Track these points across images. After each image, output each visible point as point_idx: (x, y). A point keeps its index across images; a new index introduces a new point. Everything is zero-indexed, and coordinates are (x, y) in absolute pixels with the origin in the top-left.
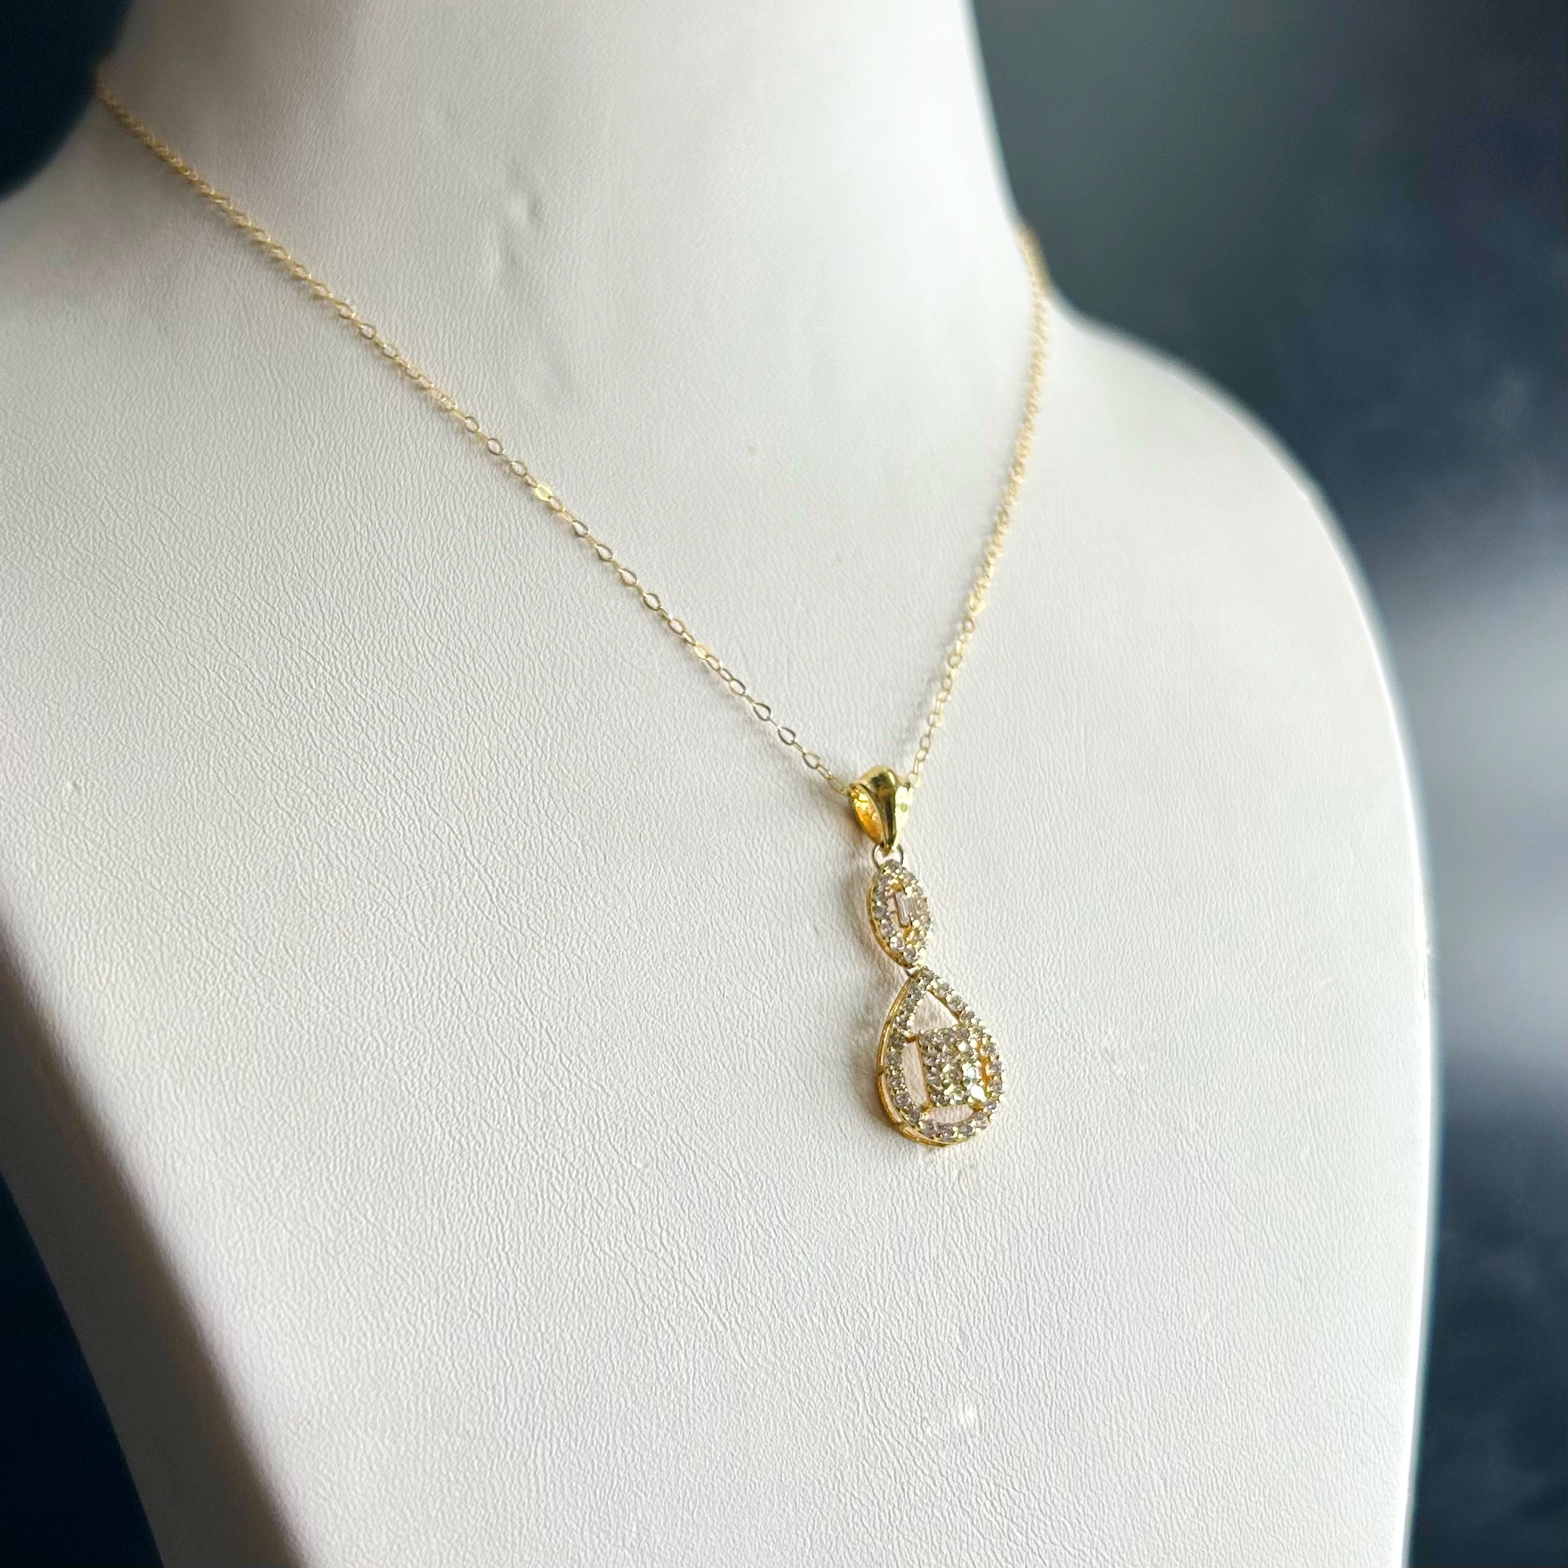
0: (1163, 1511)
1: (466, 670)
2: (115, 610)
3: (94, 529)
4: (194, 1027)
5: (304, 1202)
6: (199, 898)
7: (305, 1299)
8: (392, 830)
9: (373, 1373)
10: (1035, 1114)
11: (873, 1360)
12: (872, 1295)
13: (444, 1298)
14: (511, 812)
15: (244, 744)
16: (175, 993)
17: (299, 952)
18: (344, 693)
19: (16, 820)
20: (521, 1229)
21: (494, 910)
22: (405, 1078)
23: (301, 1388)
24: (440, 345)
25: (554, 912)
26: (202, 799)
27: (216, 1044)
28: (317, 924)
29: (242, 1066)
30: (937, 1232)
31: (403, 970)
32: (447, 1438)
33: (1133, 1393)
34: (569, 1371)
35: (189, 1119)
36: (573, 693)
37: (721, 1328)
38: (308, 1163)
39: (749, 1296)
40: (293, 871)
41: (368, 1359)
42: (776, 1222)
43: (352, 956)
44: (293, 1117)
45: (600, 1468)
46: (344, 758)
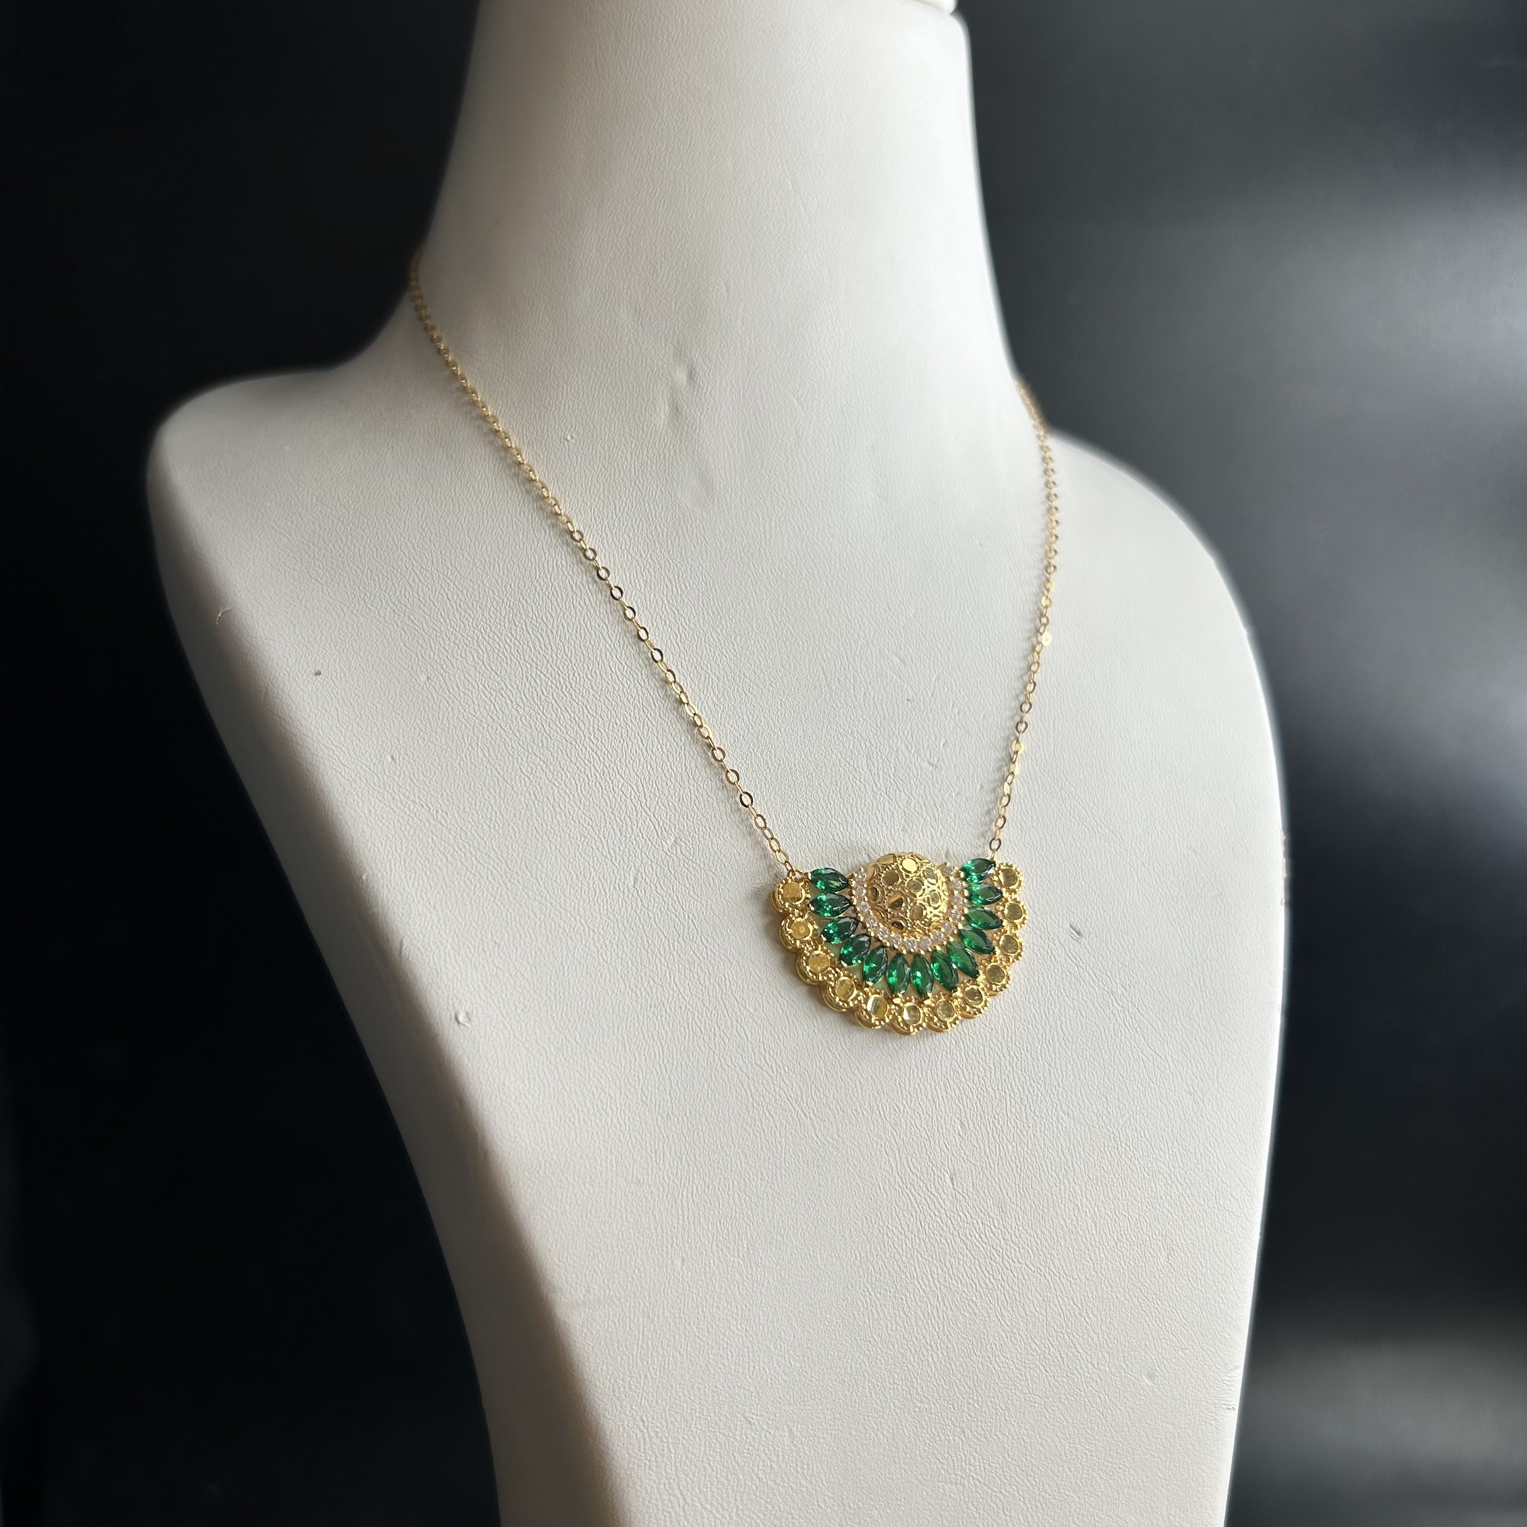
0: (1094, 1243)
1: (643, 684)
3: (405, 589)
4: (467, 916)
5: (536, 1029)
6: (471, 832)
7: (536, 1092)
8: (594, 788)
9: (579, 1142)
12: (902, 1097)
13: (625, 1093)
14: (671, 777)
16: (455, 894)
18: (565, 698)
19: (355, 781)
20: (675, 1049)
22: (601, 951)
23: (533, 1149)
24: (628, 467)
26: (473, 767)
27: (481, 927)
28: (546, 849)
29: (498, 941)
30: (947, 1057)
31: (600, 880)
32: (625, 1184)
33: (1075, 1165)
34: (705, 1142)
35: (464, 976)
36: (712, 698)
37: (803, 1117)
38: (539, 1004)
39: (822, 1096)
40: (531, 815)
41: (575, 1131)
42: (840, 1048)
43: (568, 871)
44: (529, 974)
45: (723, 1206)
46: (564, 741)
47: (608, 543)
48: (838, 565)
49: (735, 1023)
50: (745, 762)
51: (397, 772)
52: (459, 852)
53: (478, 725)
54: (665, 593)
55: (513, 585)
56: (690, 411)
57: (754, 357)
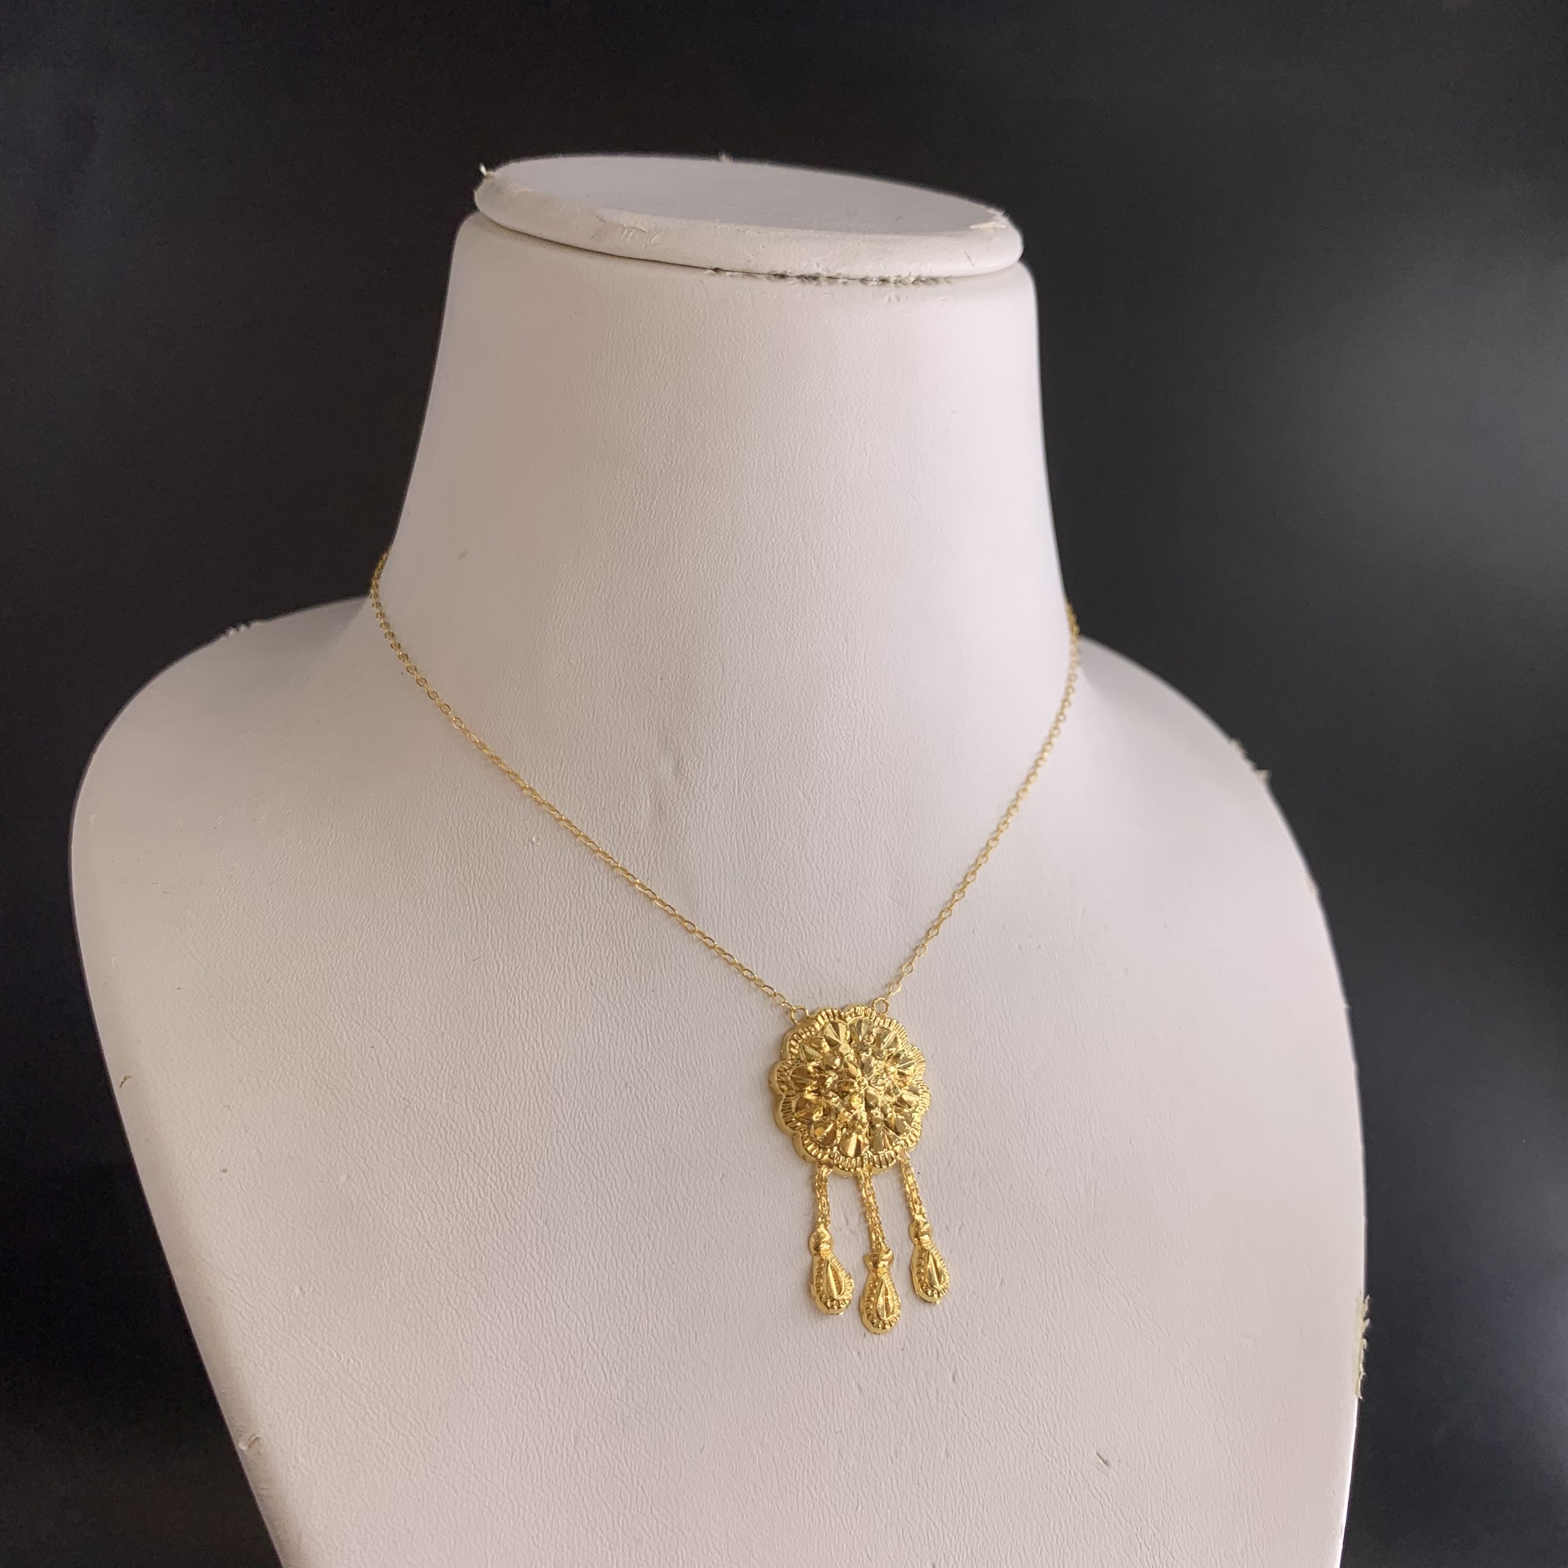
47: (570, 983)
50: (716, 1274)
51: (305, 1309)
52: (372, 1413)
53: (401, 1241)
54: (633, 1050)
55: (455, 1043)
56: (675, 810)
57: (753, 743)
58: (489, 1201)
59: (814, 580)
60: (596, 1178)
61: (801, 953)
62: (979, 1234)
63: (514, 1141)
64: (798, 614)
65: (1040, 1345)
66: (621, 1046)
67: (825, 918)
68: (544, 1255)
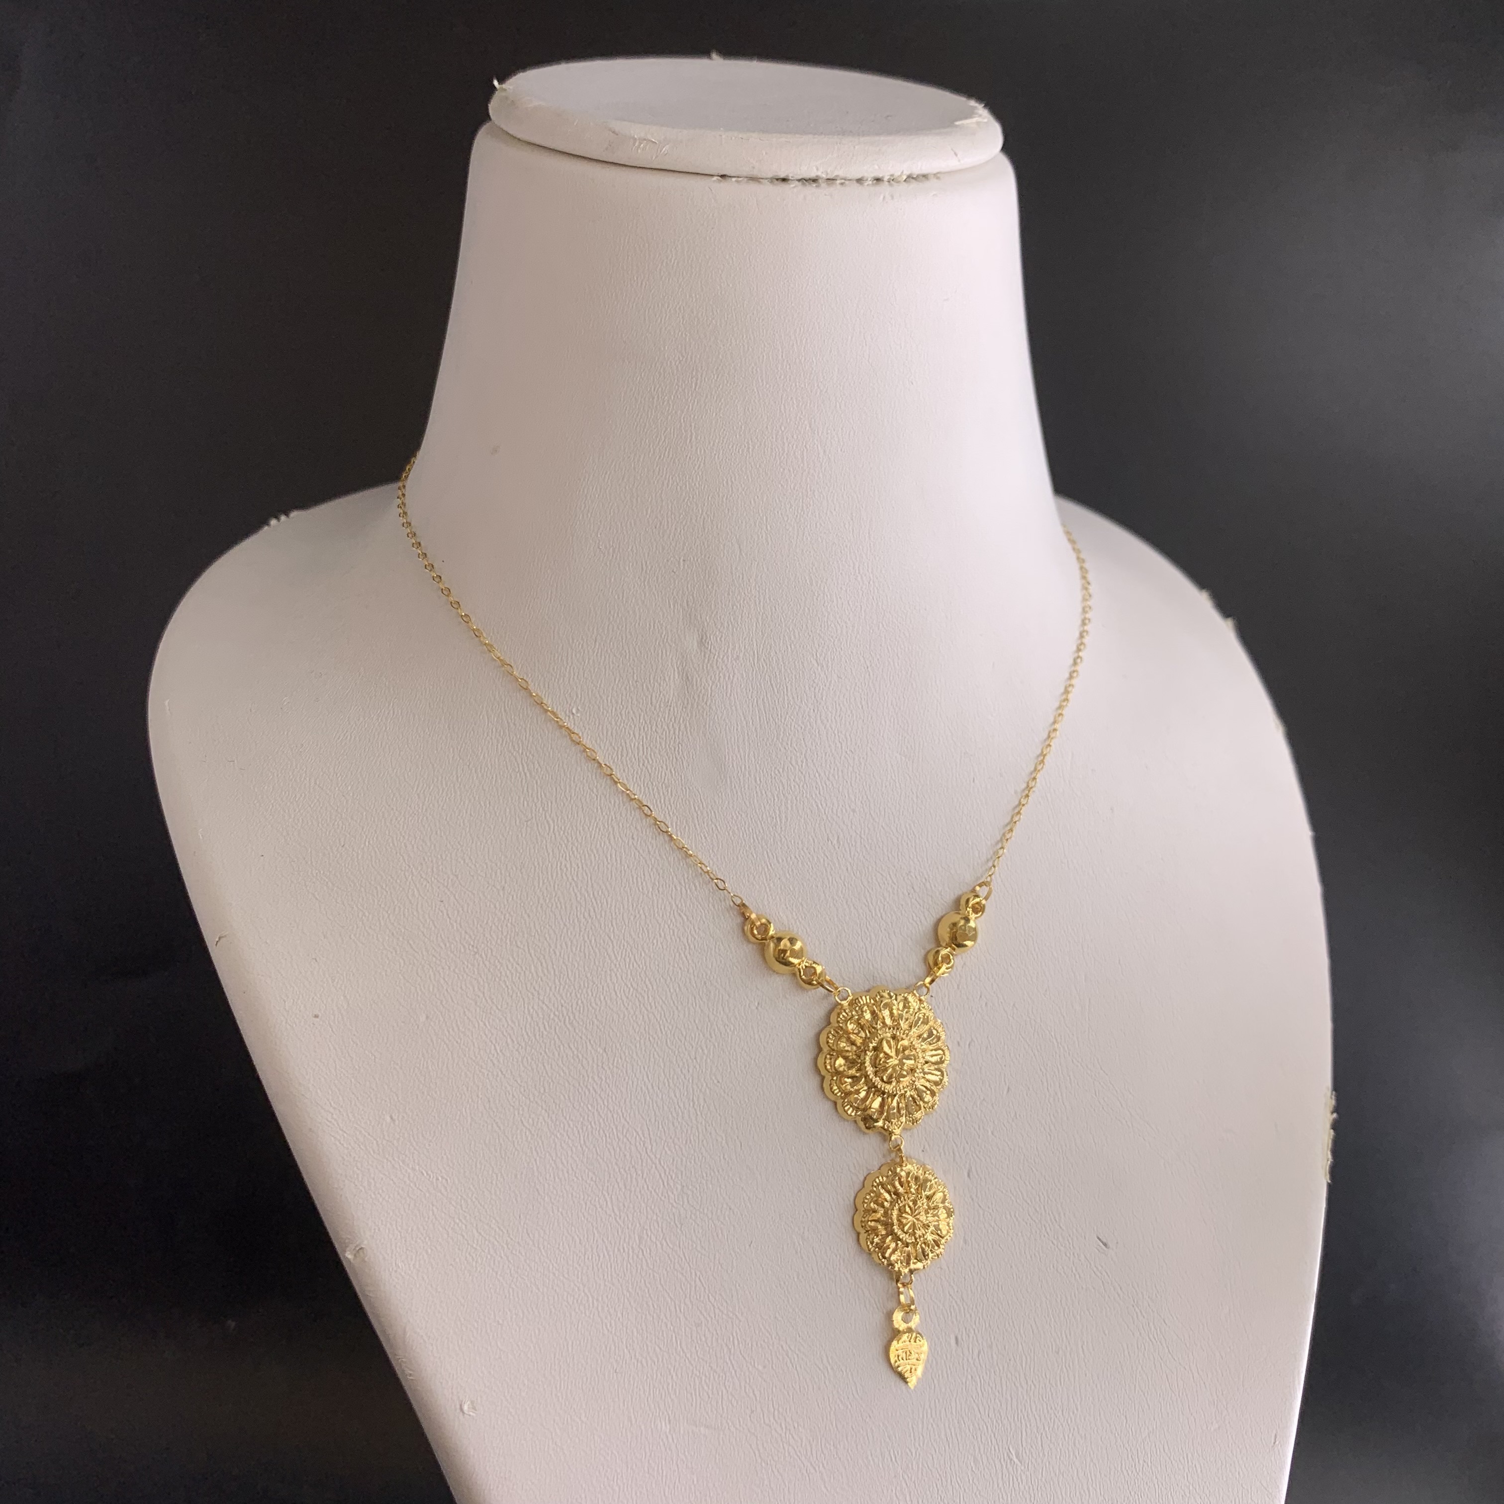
1: (649, 1008)
2: (417, 973)
4: (469, 1296)
6: (472, 1200)
7: (541, 1477)
8: (598, 1137)
10: (1035, 1304)
11: (914, 1482)
12: (915, 1439)
13: (632, 1468)
14: (677, 1116)
15: (501, 1079)
17: (536, 1235)
18: (568, 1033)
19: (354, 1149)
21: (665, 1191)
24: (637, 744)
25: (706, 1190)
26: (473, 1123)
27: (483, 1306)
28: (549, 1213)
29: (501, 1321)
30: (962, 1394)
33: (1090, 1487)
35: (467, 1362)
37: (813, 1471)
38: (543, 1385)
39: (832, 1448)
40: (533, 1174)
43: (571, 1235)
44: (533, 1353)
46: (567, 1084)
47: (614, 838)
48: (859, 843)
49: (743, 1384)
50: (756, 1090)
51: (396, 1134)
52: (460, 1224)
53: (478, 1072)
55: (515, 897)
56: (701, 680)
57: (769, 618)
58: (554, 1033)
59: (821, 464)
60: (647, 1010)
61: (820, 806)
62: (987, 1048)
63: (572, 979)
64: (807, 496)
65: (1045, 1144)
66: (662, 893)
67: (840, 773)
68: (604, 1079)
